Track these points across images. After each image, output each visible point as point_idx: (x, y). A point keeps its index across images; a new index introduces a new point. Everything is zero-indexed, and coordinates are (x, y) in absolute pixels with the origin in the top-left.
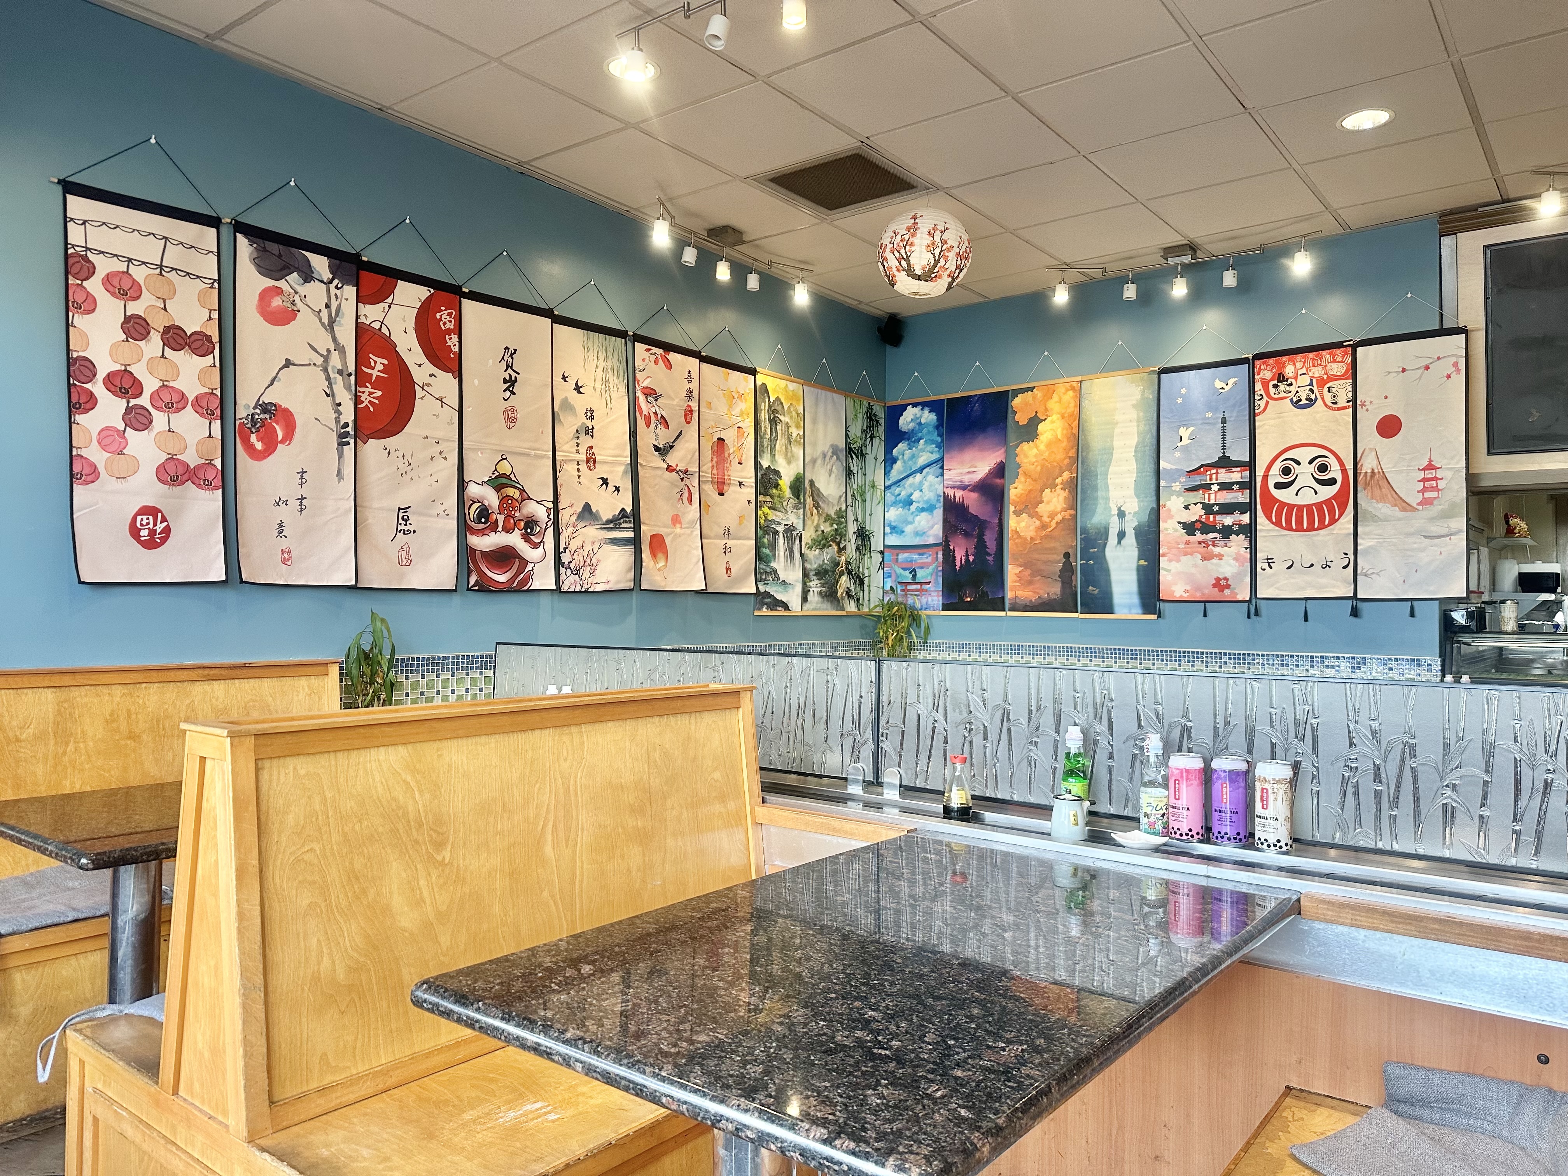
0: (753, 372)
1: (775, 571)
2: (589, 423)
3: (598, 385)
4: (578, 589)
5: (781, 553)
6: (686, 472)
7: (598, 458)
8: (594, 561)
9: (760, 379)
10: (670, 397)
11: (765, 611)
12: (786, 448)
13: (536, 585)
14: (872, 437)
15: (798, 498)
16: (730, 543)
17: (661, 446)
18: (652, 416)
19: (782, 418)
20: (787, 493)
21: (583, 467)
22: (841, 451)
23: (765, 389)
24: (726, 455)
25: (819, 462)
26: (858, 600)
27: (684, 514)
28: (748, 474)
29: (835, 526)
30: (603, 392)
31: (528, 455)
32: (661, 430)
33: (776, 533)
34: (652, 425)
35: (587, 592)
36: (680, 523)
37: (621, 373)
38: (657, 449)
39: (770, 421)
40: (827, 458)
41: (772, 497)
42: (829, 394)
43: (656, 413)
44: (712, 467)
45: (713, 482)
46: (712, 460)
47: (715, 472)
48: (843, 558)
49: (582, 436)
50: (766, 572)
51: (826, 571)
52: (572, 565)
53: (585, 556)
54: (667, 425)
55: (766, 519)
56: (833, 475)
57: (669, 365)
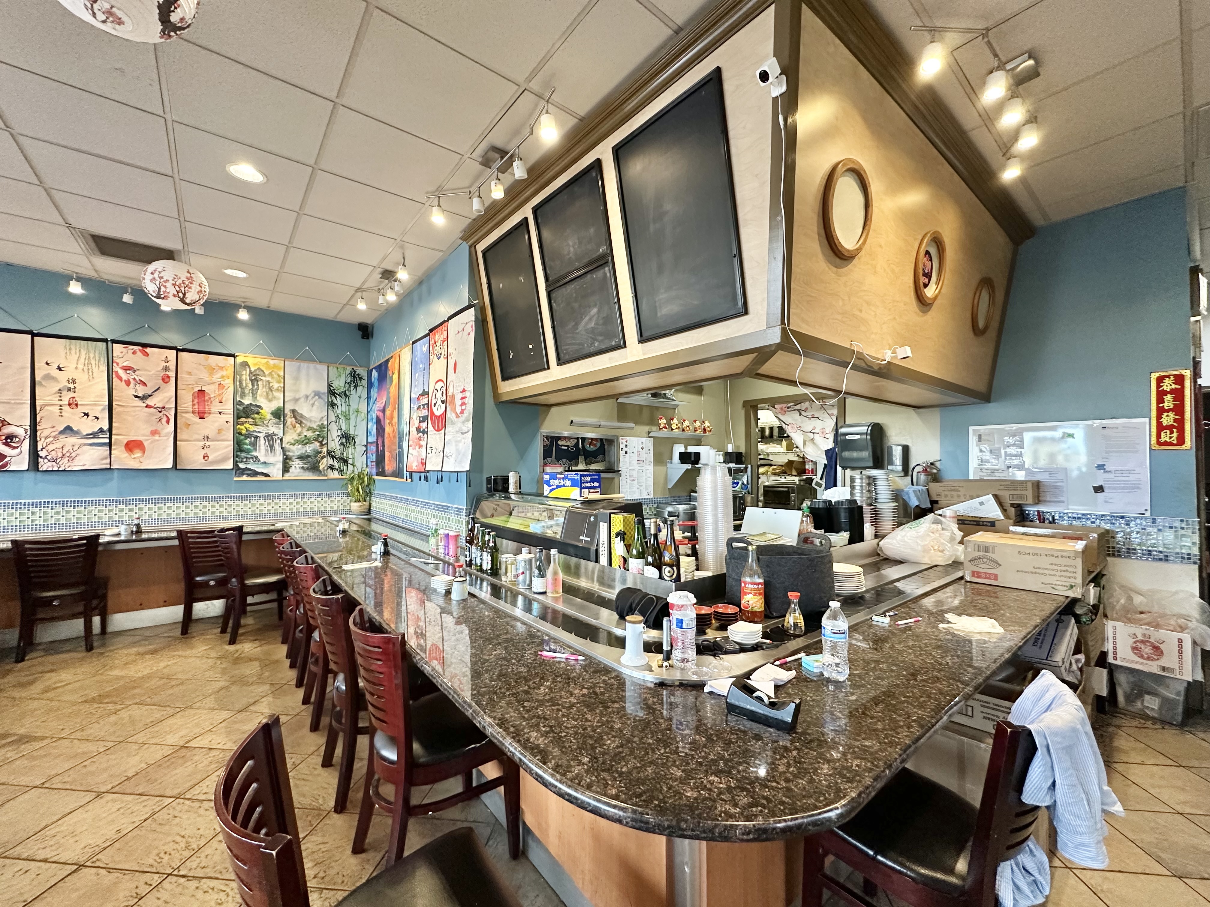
0: (233, 356)
1: (256, 457)
2: (72, 386)
3: (81, 366)
4: (56, 469)
5: (262, 447)
6: (164, 408)
7: (79, 403)
8: (74, 455)
9: (239, 360)
10: (146, 370)
11: (245, 478)
12: (267, 393)
13: (12, 467)
14: (355, 387)
15: (279, 419)
16: (208, 443)
17: (140, 395)
18: (132, 381)
19: (263, 378)
20: (269, 416)
21: (66, 408)
22: (324, 393)
23: (245, 364)
24: (207, 398)
25: (302, 400)
26: (341, 471)
27: (163, 429)
28: (229, 407)
29: (317, 433)
30: (86, 369)
31: (9, 403)
32: (140, 388)
33: (256, 437)
34: (132, 385)
35: (64, 471)
36: (159, 433)
37: (102, 359)
38: (136, 397)
39: (252, 380)
40: (310, 398)
41: (253, 418)
42: (312, 365)
43: (134, 379)
44: (193, 405)
45: (193, 412)
46: (193, 401)
47: (196, 407)
48: (325, 450)
49: (65, 393)
50: (247, 458)
51: (308, 456)
52: (49, 458)
53: (64, 452)
54: (145, 384)
55: (247, 430)
56: (315, 407)
57: (147, 354)
